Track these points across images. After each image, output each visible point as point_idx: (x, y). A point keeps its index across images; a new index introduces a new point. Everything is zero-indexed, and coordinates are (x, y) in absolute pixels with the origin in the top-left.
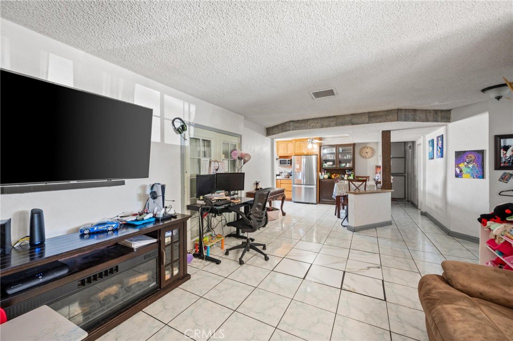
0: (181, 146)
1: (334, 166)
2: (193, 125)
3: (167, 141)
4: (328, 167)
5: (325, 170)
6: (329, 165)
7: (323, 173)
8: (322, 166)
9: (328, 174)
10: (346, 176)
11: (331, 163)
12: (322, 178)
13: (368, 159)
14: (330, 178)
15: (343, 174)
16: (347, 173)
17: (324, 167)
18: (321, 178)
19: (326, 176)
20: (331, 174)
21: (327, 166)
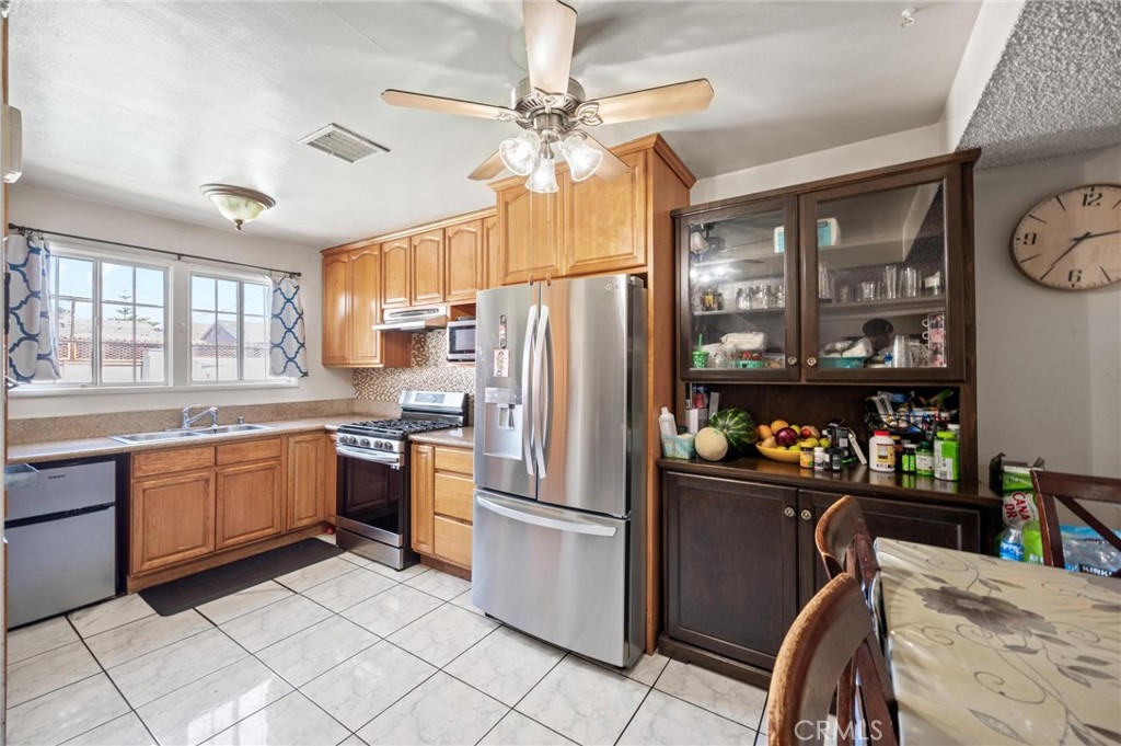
1: (778, 362)
4: (732, 366)
5: (710, 388)
6: (740, 354)
7: (694, 415)
8: (688, 360)
9: (733, 422)
10: (880, 444)
11: (753, 341)
12: (683, 454)
13: (1093, 299)
14: (742, 452)
15: (848, 425)
16: (887, 418)
17: (698, 366)
18: (678, 448)
19: (712, 441)
20: (757, 418)
21: (718, 362)
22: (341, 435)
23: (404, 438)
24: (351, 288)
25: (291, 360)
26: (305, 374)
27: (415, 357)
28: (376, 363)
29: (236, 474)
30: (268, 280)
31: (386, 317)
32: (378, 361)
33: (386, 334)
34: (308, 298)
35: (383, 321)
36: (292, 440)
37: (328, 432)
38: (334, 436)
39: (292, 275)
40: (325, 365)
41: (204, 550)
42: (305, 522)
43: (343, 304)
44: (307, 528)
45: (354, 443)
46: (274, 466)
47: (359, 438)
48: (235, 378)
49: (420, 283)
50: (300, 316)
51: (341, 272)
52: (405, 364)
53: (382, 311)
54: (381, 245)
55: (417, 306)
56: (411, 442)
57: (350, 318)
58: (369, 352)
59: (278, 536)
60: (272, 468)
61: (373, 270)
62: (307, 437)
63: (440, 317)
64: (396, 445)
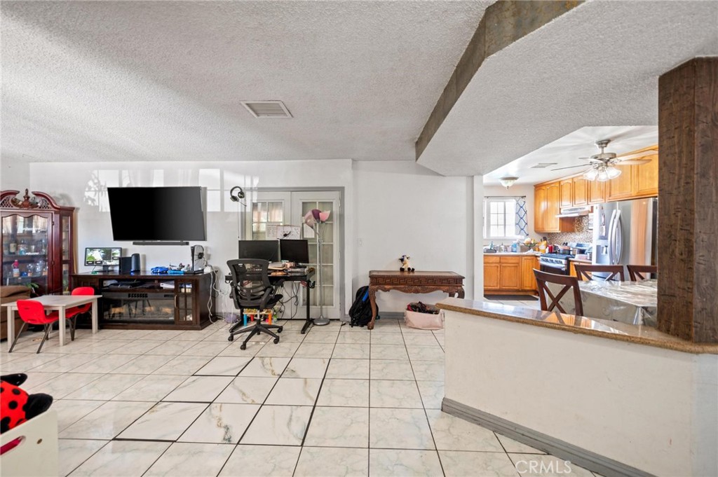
0: (242, 213)
2: (255, 190)
3: (226, 210)
22: (541, 257)
23: (567, 259)
24: (547, 198)
25: (522, 229)
26: (528, 235)
27: (577, 227)
28: (557, 230)
29: (505, 266)
30: (514, 200)
31: (562, 211)
32: (558, 229)
33: (562, 219)
34: (529, 206)
35: (560, 213)
36: (523, 258)
37: (537, 257)
38: (538, 258)
39: (523, 197)
40: (535, 231)
41: (496, 288)
42: (528, 288)
43: (543, 205)
44: (528, 291)
45: (547, 261)
46: (517, 266)
47: (549, 259)
48: (503, 235)
49: (576, 198)
50: (526, 212)
51: (542, 193)
52: (572, 231)
53: (560, 209)
54: (560, 182)
55: (575, 207)
56: (570, 261)
57: (546, 212)
58: (554, 226)
59: (518, 291)
60: (516, 266)
61: (556, 192)
62: (529, 258)
63: (585, 212)
64: (564, 261)
